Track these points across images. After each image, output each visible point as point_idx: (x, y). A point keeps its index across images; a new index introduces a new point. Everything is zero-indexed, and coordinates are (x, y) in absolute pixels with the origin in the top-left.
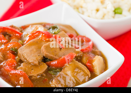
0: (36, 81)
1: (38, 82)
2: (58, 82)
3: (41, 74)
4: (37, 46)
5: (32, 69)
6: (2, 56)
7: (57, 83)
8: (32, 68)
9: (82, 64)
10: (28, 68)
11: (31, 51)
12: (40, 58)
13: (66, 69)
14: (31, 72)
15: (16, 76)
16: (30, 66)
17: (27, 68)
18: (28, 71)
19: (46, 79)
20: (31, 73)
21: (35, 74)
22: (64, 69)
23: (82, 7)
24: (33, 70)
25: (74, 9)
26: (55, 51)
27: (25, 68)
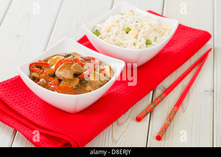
14: (71, 85)
19: (81, 86)
21: (74, 85)
24: (71, 83)
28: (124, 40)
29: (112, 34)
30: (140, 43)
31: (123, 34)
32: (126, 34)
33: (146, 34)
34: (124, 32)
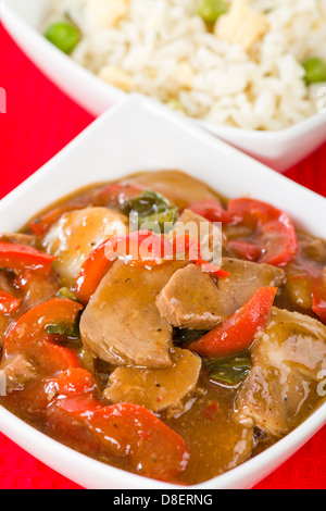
0: (186, 423)
1: (193, 423)
2: (257, 405)
3: (191, 393)
4: (135, 294)
5: (158, 386)
6: (29, 365)
7: (257, 411)
8: (156, 383)
9: (304, 314)
10: (143, 386)
11: (125, 320)
12: (166, 339)
13: (262, 349)
14: (161, 398)
15: (115, 425)
16: (144, 378)
17: (138, 388)
18: (148, 395)
19: (210, 403)
20: (158, 400)
21: (175, 401)
22: (258, 354)
23: (187, 89)
24: (162, 389)
25: (165, 102)
26: (206, 298)
27: (132, 390)
28: (196, 72)
29: (141, 36)
30: (271, 81)
31: (190, 33)
32: (207, 38)
33: (300, 29)
34: (198, 23)
